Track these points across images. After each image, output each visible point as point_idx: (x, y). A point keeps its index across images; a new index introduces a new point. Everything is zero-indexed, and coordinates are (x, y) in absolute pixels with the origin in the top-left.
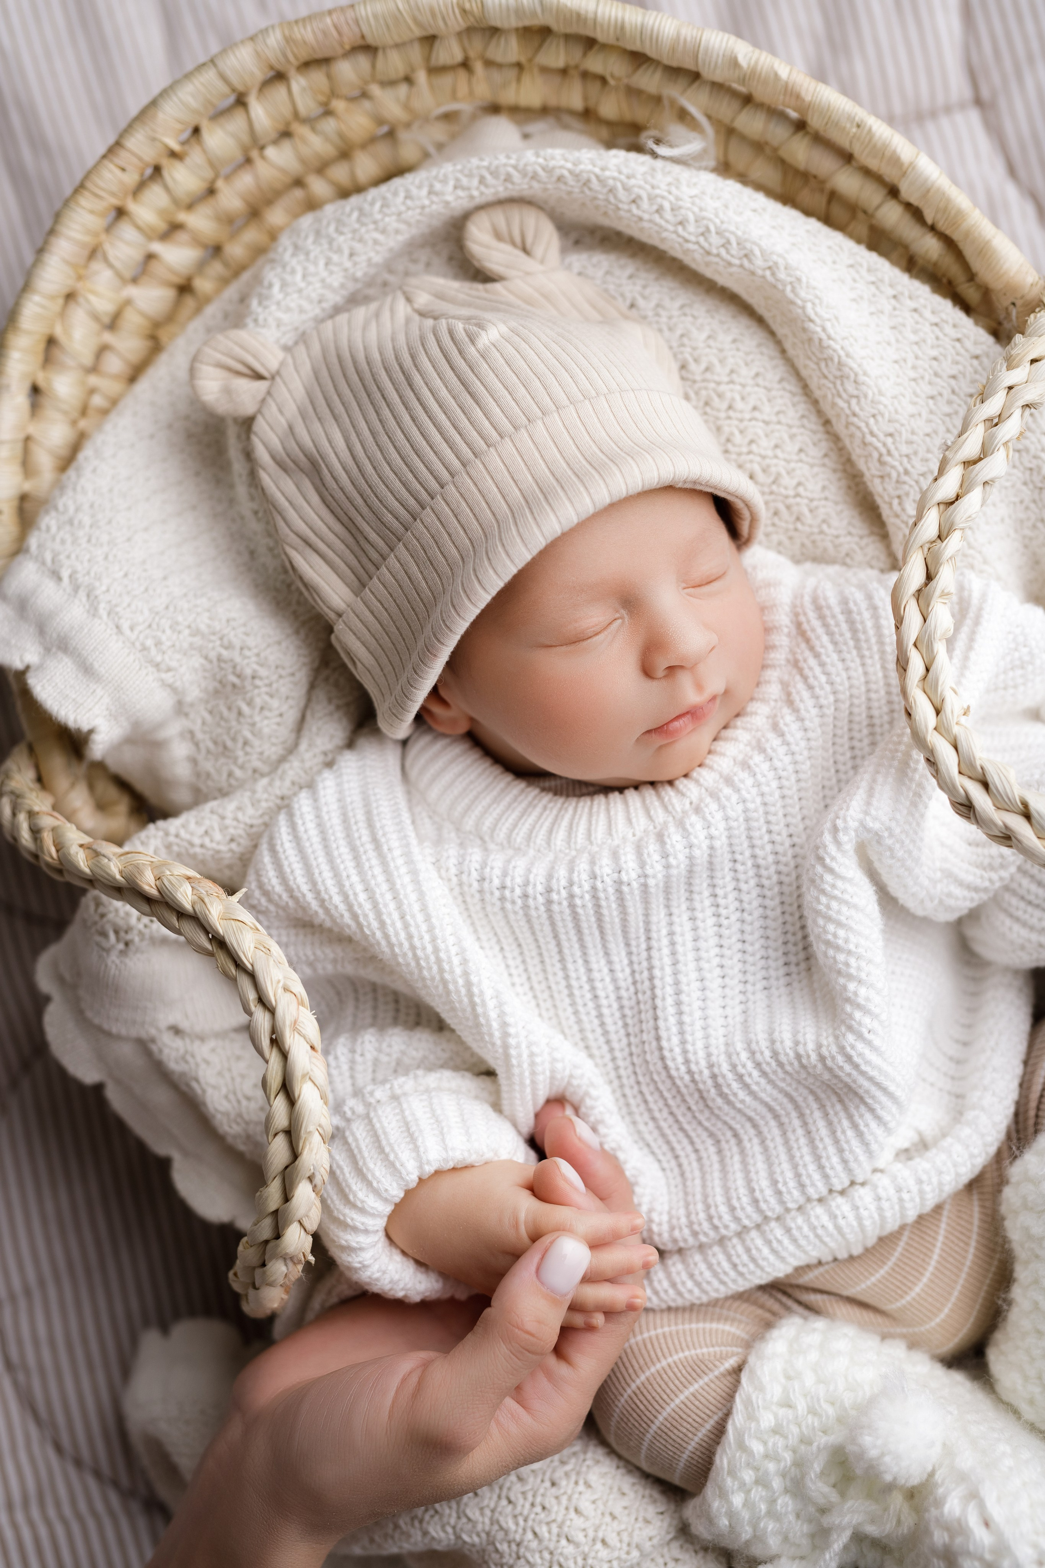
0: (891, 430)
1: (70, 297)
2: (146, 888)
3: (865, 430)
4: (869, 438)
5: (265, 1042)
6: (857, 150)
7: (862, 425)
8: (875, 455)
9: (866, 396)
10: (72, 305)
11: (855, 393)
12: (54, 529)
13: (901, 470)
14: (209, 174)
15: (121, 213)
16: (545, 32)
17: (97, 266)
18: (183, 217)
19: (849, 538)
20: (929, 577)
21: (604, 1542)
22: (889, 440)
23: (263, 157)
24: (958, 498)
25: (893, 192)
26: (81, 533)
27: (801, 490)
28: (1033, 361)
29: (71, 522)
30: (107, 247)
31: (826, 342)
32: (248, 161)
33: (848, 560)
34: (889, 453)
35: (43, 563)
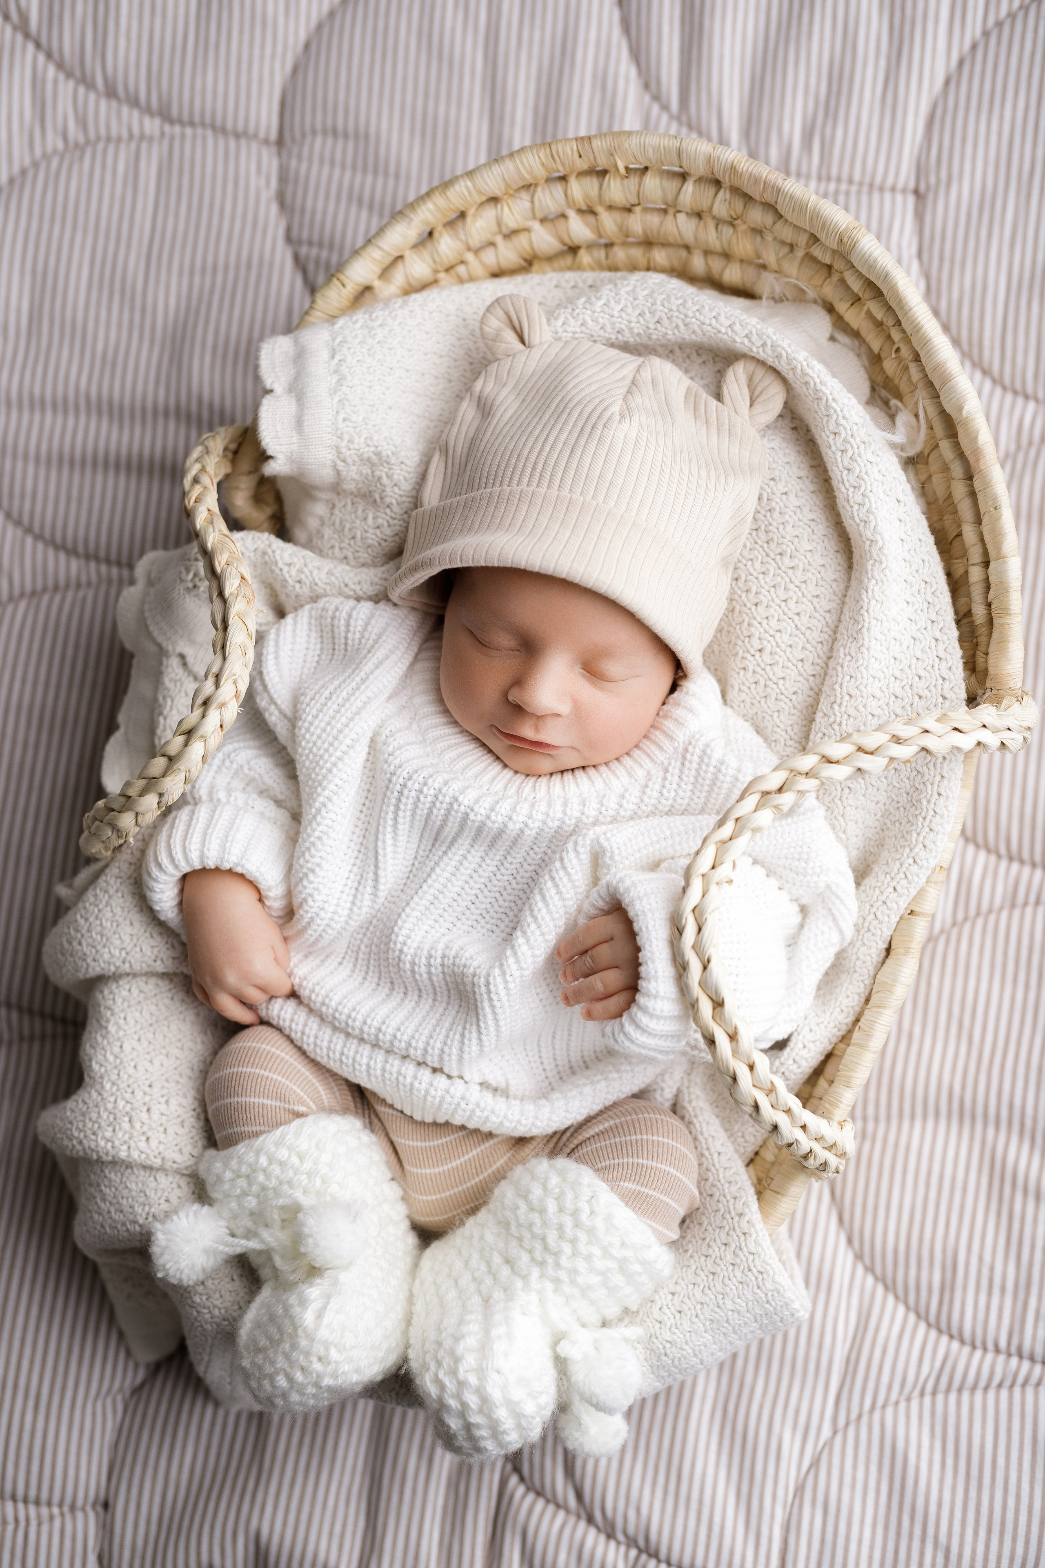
0: (853, 694)
1: (494, 200)
2: (217, 564)
3: (840, 680)
4: (837, 687)
5: (200, 701)
6: (985, 520)
7: (841, 675)
8: (832, 699)
9: (857, 661)
10: (492, 204)
11: (853, 654)
12: (358, 325)
13: (838, 720)
14: (634, 200)
15: (563, 179)
16: (878, 293)
17: (525, 195)
18: (600, 209)
19: (783, 733)
20: (780, 790)
21: (148, 1139)
22: (847, 698)
23: (675, 216)
24: (837, 762)
25: (986, 564)
26: (370, 341)
27: (781, 682)
28: (956, 729)
29: (371, 329)
30: (539, 189)
31: (863, 612)
32: (665, 211)
33: (773, 744)
34: (840, 705)
35: (334, 340)
